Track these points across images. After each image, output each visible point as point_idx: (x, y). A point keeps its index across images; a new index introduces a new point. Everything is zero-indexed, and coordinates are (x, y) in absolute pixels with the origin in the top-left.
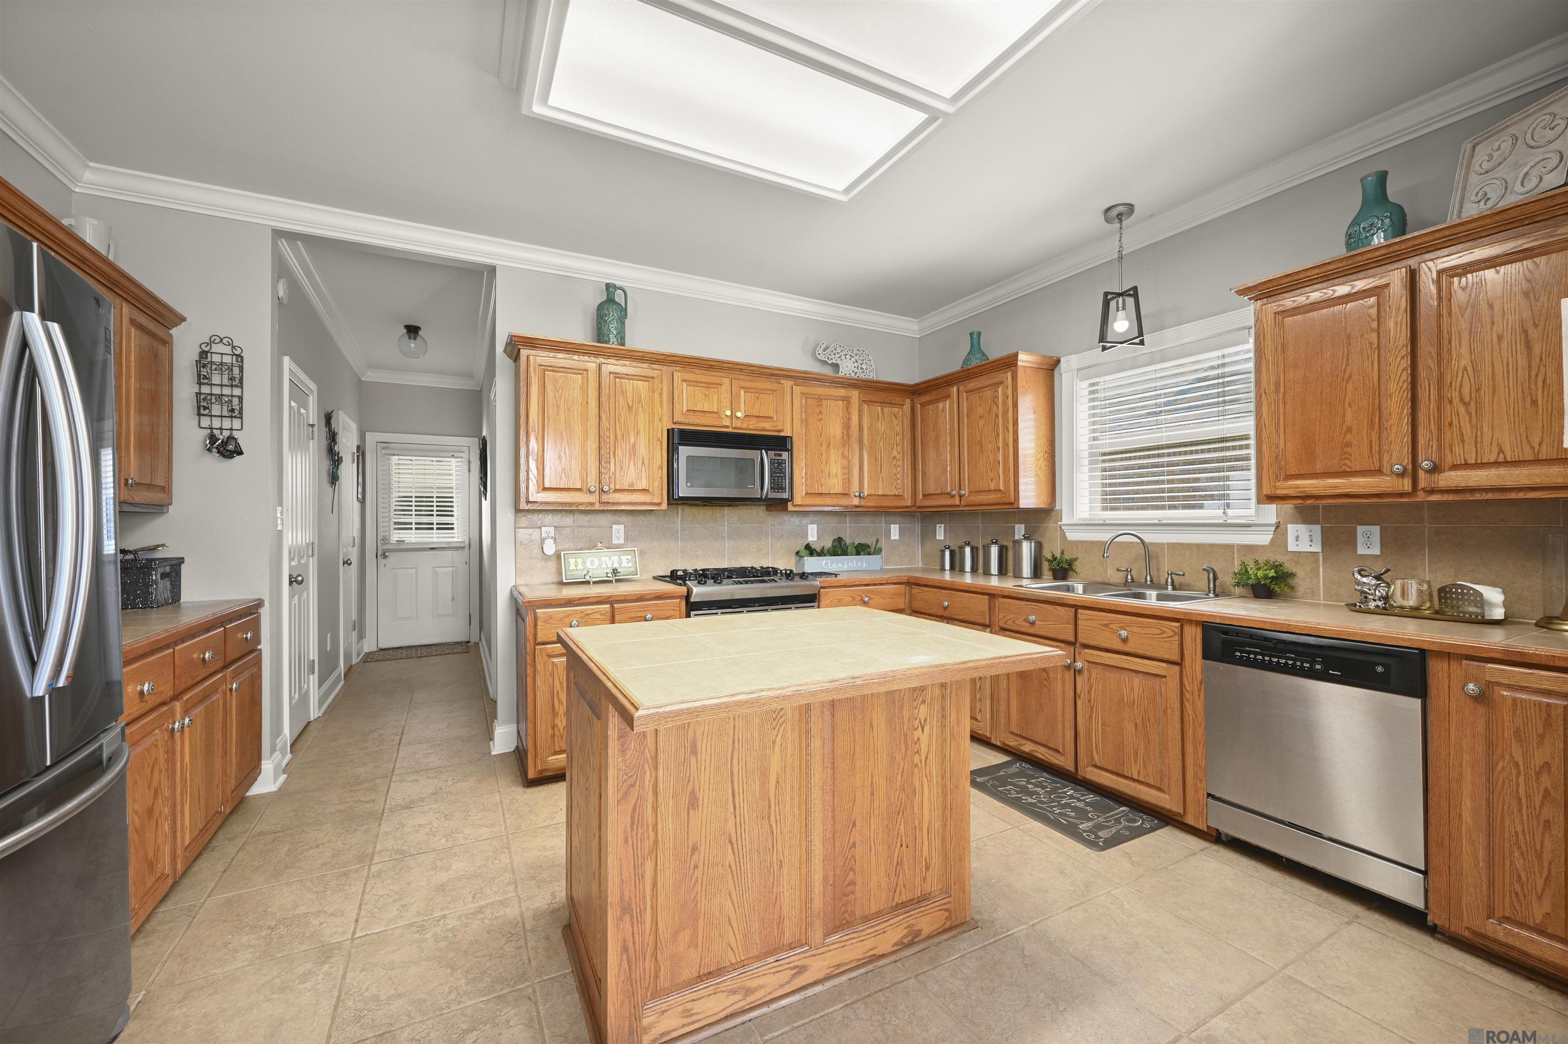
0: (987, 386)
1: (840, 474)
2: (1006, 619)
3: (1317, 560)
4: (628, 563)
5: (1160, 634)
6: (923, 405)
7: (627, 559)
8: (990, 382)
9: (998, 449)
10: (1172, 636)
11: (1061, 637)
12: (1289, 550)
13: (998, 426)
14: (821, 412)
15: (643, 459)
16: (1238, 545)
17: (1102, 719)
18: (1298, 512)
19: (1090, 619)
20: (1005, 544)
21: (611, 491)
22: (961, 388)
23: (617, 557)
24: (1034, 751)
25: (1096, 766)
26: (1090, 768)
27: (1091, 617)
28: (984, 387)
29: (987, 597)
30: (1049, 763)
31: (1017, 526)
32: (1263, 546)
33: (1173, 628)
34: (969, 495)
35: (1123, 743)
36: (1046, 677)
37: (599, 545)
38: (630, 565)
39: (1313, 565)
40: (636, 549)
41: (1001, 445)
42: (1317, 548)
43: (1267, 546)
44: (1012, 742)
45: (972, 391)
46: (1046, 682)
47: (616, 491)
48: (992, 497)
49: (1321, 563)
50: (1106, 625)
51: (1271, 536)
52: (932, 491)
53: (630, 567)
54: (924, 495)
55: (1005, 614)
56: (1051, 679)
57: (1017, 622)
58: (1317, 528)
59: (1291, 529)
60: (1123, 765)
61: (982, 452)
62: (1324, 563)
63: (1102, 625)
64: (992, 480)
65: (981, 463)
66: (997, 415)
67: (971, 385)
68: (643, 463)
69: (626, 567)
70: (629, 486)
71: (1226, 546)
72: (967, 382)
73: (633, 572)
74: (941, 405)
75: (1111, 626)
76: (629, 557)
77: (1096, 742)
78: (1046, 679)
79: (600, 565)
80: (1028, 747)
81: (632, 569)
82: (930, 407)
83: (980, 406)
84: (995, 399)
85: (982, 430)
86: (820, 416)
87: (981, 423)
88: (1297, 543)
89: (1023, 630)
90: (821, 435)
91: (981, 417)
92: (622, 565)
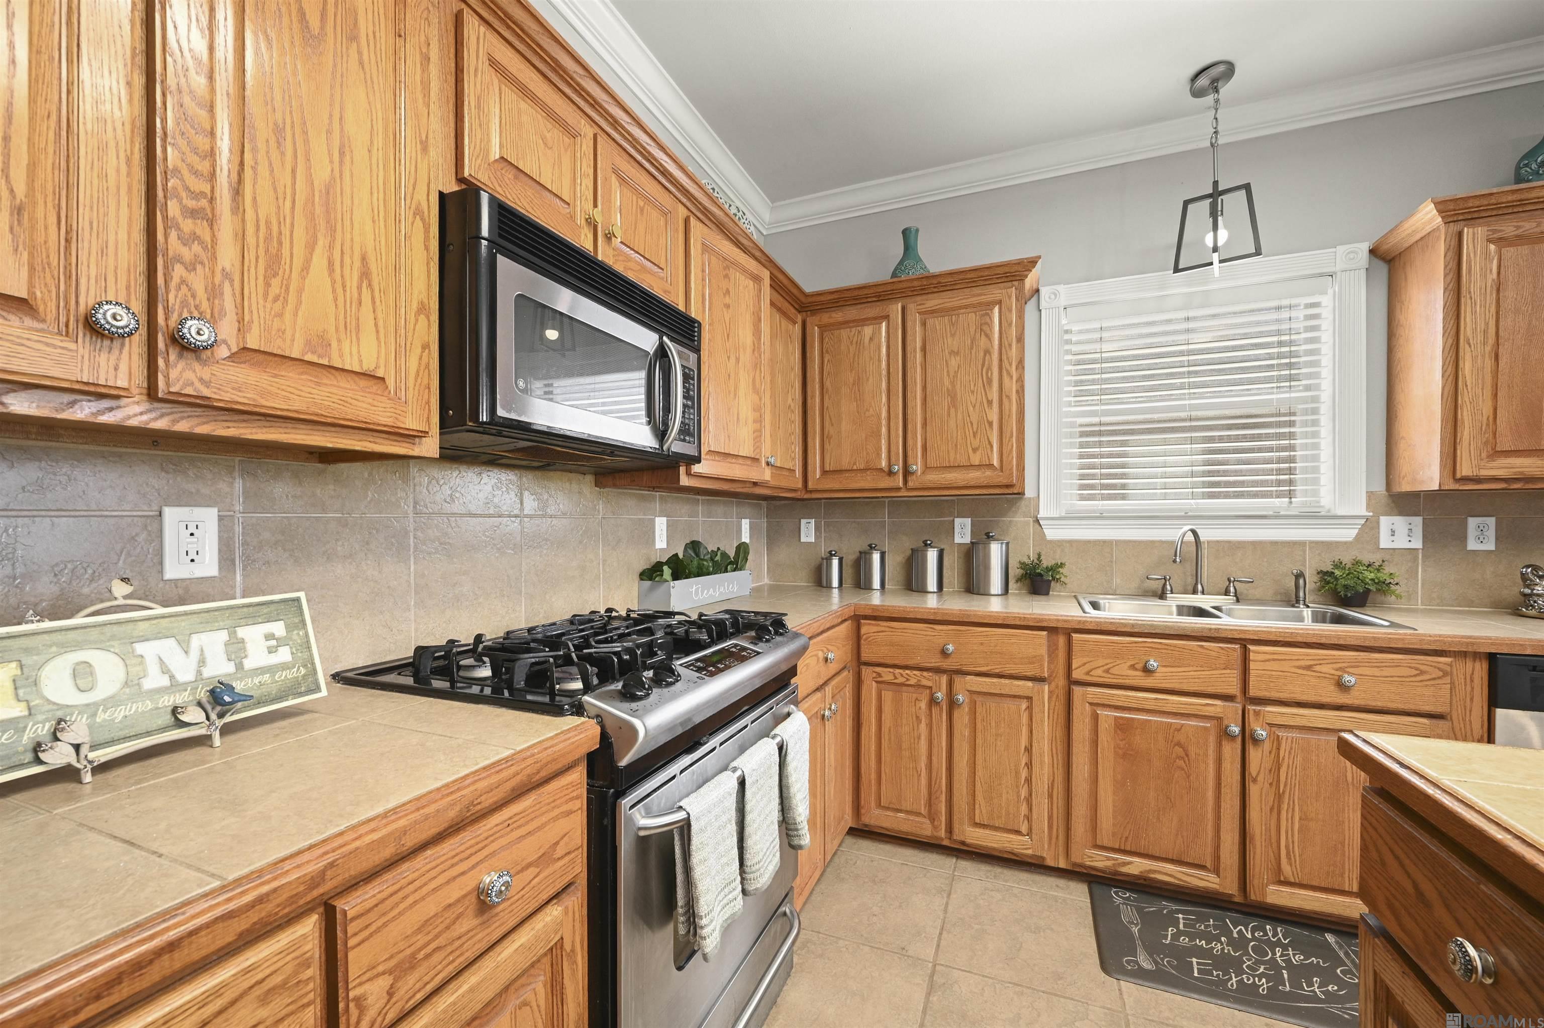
0: (966, 307)
1: (750, 421)
2: (1087, 667)
3: (1415, 559)
4: (271, 650)
5: (1415, 676)
6: (823, 328)
7: (269, 637)
8: (974, 300)
9: (990, 403)
10: (1439, 678)
11: (1210, 690)
12: (1382, 546)
13: (989, 368)
14: (728, 291)
15: (364, 259)
16: (1311, 542)
17: (1301, 810)
18: (1393, 502)
19: (1274, 660)
20: (942, 547)
21: (223, 352)
22: (912, 307)
23: (223, 635)
24: (1150, 871)
25: (1287, 883)
26: (1272, 887)
27: (1275, 657)
28: (960, 308)
29: (1045, 633)
30: (1187, 888)
31: (958, 521)
32: (1346, 543)
33: (1441, 666)
34: (923, 473)
35: (1343, 844)
36: (1183, 754)
37: (120, 589)
38: (284, 655)
39: (1410, 564)
40: (302, 595)
41: (994, 395)
42: (1417, 544)
43: (1351, 543)
44: (1100, 860)
45: (933, 312)
46: (1180, 763)
47: (244, 354)
48: (974, 476)
49: (1420, 561)
50: (1309, 668)
51: (1356, 531)
52: (845, 464)
53: (284, 667)
54: (824, 472)
55: (1085, 660)
56: (1192, 755)
57: (1114, 671)
58: (1418, 521)
59: (1385, 522)
60: (1342, 875)
61: (955, 406)
62: (1423, 562)
63: (1299, 667)
64: (975, 450)
65: (952, 423)
66: (987, 352)
67: (933, 302)
68: (365, 274)
69: (262, 671)
70: (309, 345)
71: (1295, 543)
72: (925, 297)
73: (297, 683)
74: (868, 331)
75: (1317, 668)
76: (278, 628)
77: (1287, 847)
78: (1182, 758)
79: (132, 684)
80: (1136, 866)
81: (290, 674)
82: (844, 333)
83: (953, 335)
84: (985, 328)
85: (956, 373)
86: (727, 300)
87: (954, 362)
88: (1393, 538)
89: (1128, 682)
90: (728, 336)
91: (953, 353)
92: (248, 664)
